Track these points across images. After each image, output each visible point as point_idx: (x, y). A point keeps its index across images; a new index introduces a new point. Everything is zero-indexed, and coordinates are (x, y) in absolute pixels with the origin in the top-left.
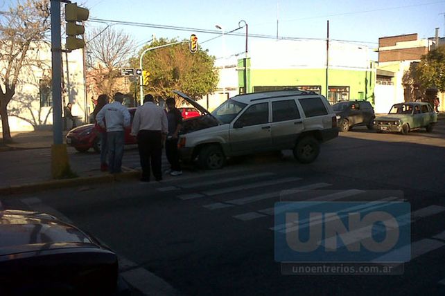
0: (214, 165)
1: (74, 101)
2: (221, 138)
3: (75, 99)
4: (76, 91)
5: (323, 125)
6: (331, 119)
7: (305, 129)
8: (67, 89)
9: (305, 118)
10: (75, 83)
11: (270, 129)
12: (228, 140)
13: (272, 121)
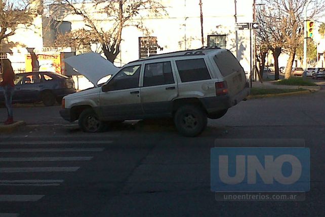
0: (92, 128)
2: (91, 101)
4: (245, 46)
5: (202, 92)
6: (214, 85)
7: (178, 95)
8: (235, 45)
9: (180, 83)
10: (244, 38)
11: (139, 94)
12: (99, 104)
13: (142, 86)
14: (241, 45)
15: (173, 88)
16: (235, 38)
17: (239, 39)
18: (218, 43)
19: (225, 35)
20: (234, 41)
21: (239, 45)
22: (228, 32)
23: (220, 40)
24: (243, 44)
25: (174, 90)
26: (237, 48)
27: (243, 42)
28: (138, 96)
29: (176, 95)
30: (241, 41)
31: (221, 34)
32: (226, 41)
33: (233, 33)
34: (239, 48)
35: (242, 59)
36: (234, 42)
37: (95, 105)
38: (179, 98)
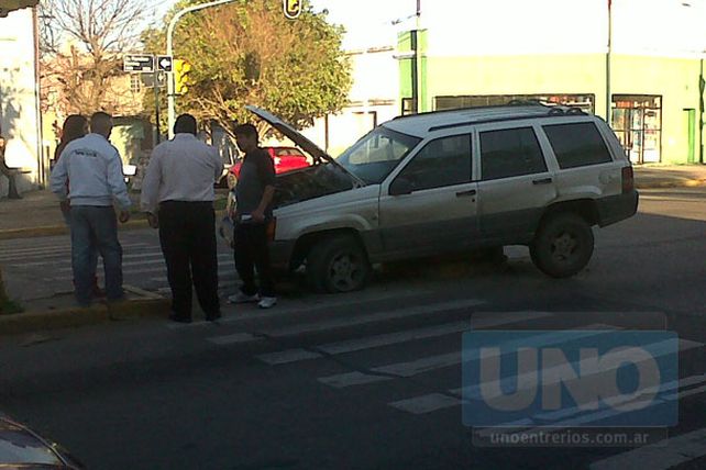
0: (342, 283)
1: (12, 131)
3: (13, 127)
4: (17, 109)
5: (600, 188)
6: (620, 173)
7: (558, 196)
9: (558, 170)
10: (15, 90)
11: (475, 197)
12: (376, 223)
13: (479, 178)
15: (549, 180)
17: (4, 91)
24: (12, 102)
25: (550, 185)
27: (13, 99)
28: (474, 201)
29: (555, 195)
35: (12, 137)
37: (367, 226)
38: (559, 200)
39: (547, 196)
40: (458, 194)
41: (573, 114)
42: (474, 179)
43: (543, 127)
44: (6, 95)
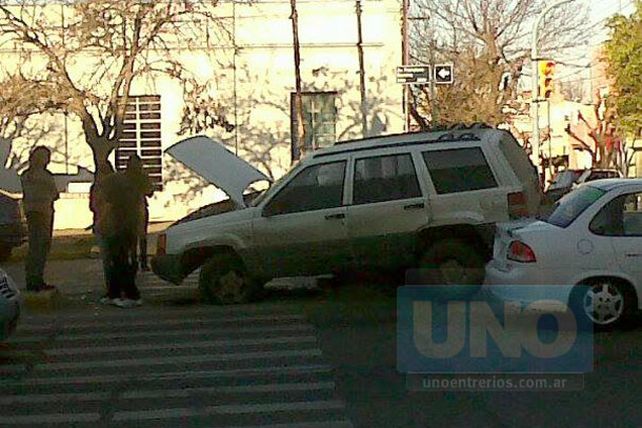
4: (383, 122)
6: (505, 199)
7: (431, 220)
8: (361, 116)
9: (434, 195)
13: (351, 202)
14: (376, 118)
15: (421, 206)
16: (359, 99)
17: (370, 102)
18: (317, 111)
19: (335, 93)
20: (356, 107)
21: (369, 118)
22: (343, 85)
23: (321, 104)
24: (379, 115)
25: (421, 210)
26: (365, 127)
27: (379, 111)
28: (342, 224)
29: (426, 220)
30: (376, 108)
31: (326, 90)
32: (336, 109)
33: (354, 88)
34: (369, 126)
36: (358, 111)
37: (242, 244)
38: (432, 225)
39: (420, 220)
40: (327, 218)
41: (467, 140)
42: (345, 202)
43: (423, 153)
44: (372, 106)
